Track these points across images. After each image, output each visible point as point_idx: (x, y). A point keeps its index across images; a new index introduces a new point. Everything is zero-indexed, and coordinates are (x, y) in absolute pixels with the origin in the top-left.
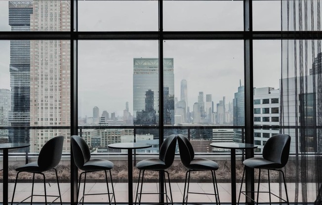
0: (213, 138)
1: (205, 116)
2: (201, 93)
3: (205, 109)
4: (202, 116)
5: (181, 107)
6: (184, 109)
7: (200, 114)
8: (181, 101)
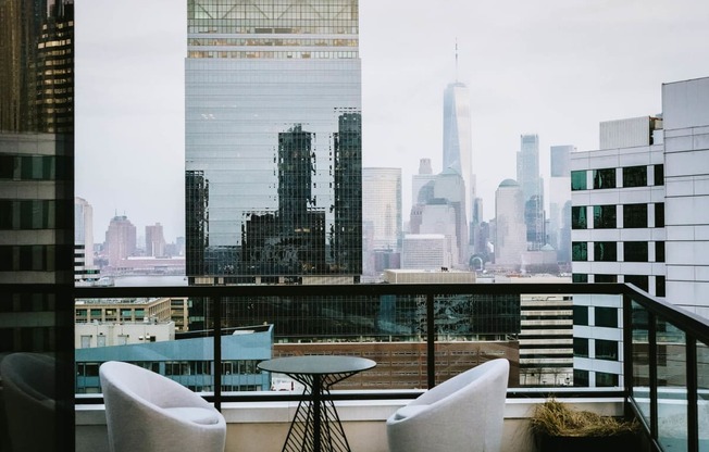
0: (524, 332)
1: (545, 239)
2: (529, 141)
3: (547, 207)
4: (531, 236)
5: (442, 202)
6: (458, 207)
7: (524, 229)
8: (443, 175)
